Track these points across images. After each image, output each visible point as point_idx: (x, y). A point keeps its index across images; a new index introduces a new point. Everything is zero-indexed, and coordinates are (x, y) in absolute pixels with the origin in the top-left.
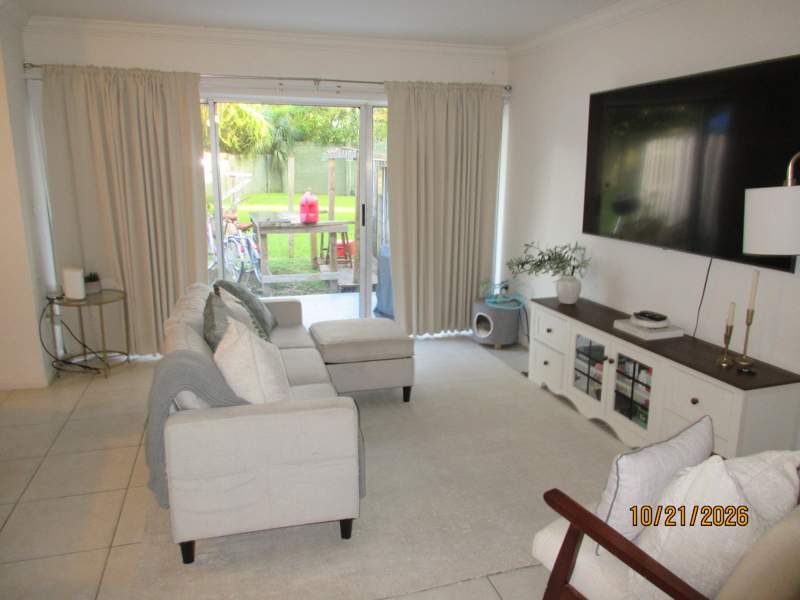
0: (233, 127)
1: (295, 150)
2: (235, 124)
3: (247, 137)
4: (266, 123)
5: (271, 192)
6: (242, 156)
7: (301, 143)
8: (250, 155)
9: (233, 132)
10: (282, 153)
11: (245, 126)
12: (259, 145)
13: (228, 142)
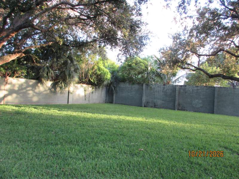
0: (95, 74)
1: (119, 85)
2: (96, 73)
3: (101, 79)
4: (109, 73)
5: (108, 103)
6: (97, 87)
7: (123, 83)
8: (101, 86)
9: (95, 76)
10: (114, 86)
11: (100, 74)
12: (105, 83)
13: (92, 81)
